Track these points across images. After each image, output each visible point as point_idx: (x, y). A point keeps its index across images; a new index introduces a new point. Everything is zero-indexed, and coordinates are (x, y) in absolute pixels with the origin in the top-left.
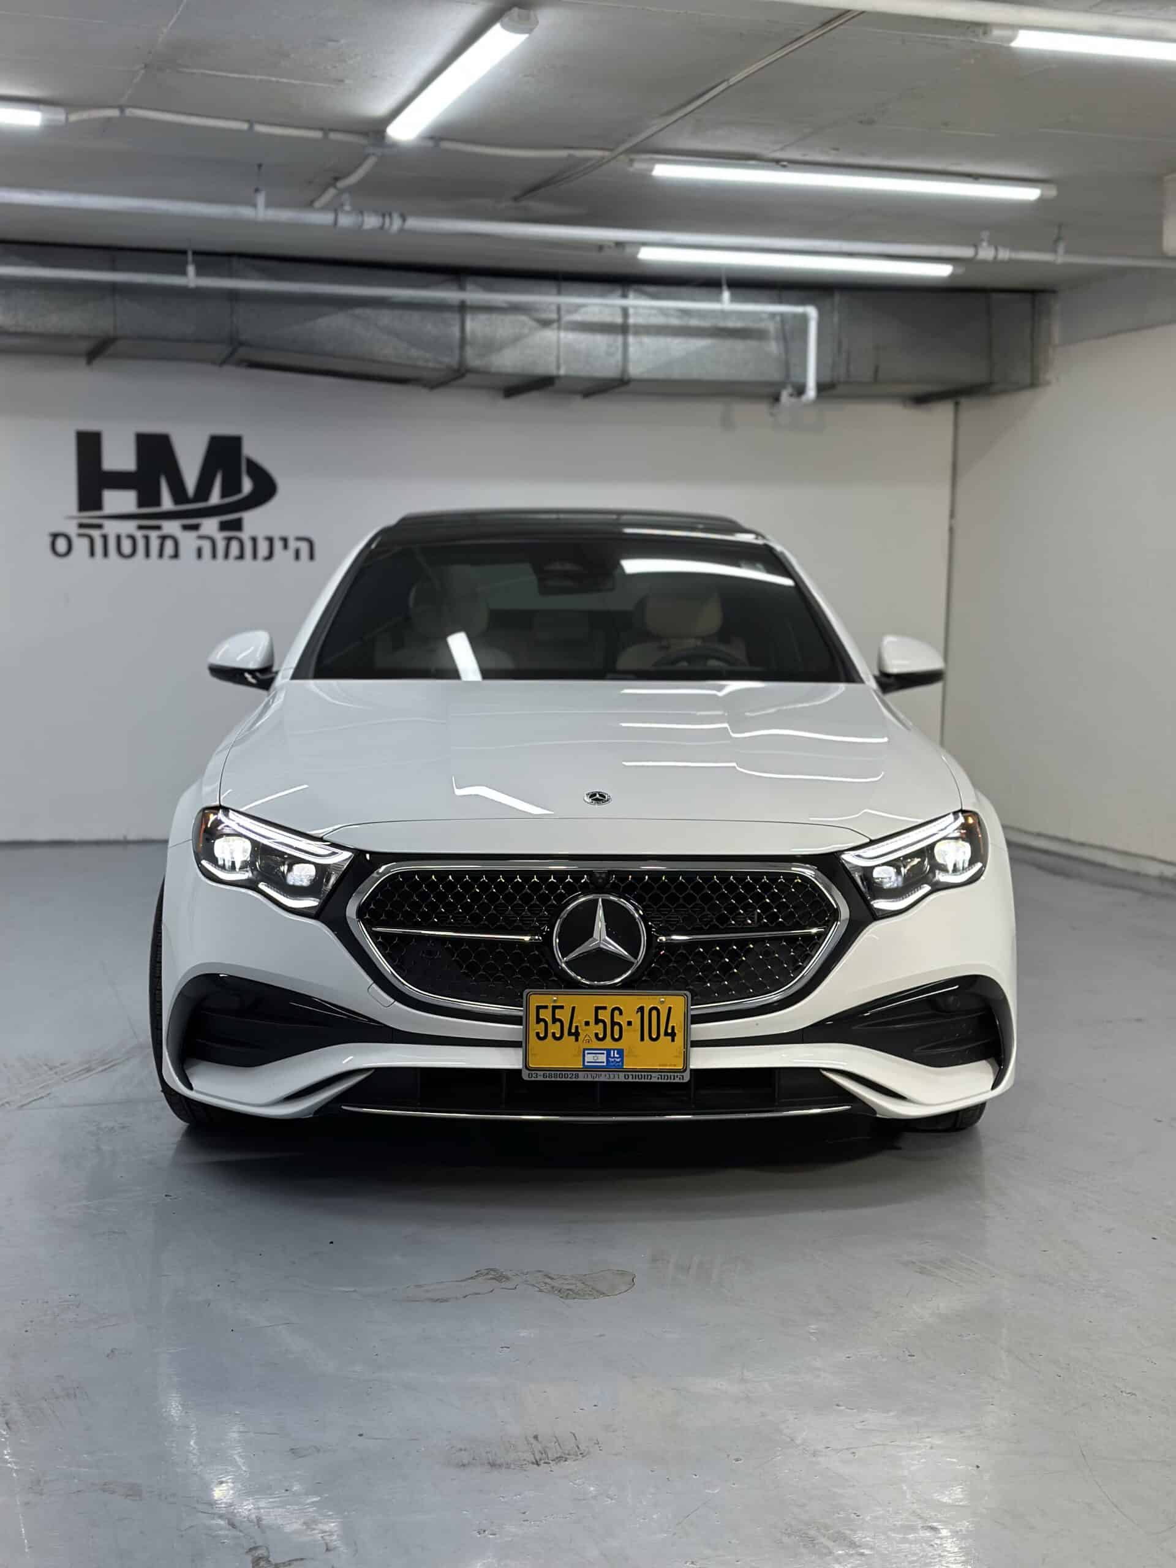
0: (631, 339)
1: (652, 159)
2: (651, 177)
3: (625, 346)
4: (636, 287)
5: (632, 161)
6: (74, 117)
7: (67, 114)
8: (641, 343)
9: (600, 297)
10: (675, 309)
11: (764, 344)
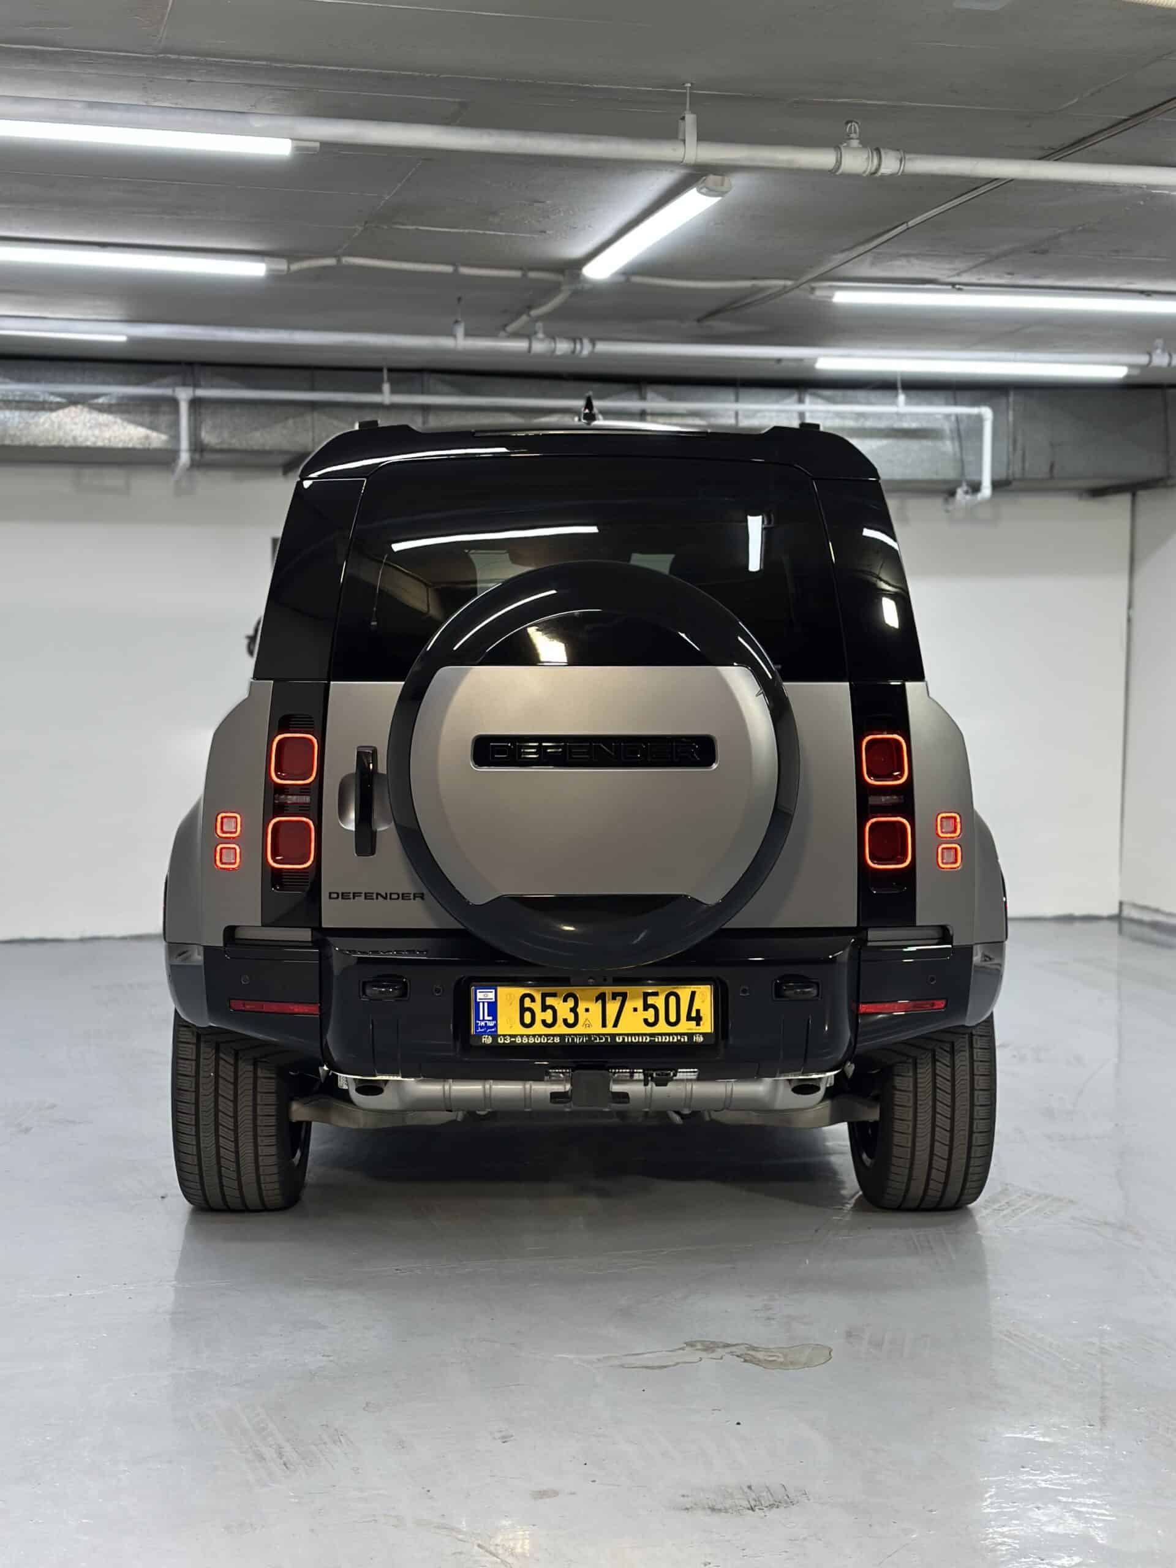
1: (831, 287)
2: (831, 302)
4: (812, 391)
5: (813, 289)
6: (295, 267)
7: (289, 263)
9: (777, 402)
10: (851, 413)
11: (939, 444)
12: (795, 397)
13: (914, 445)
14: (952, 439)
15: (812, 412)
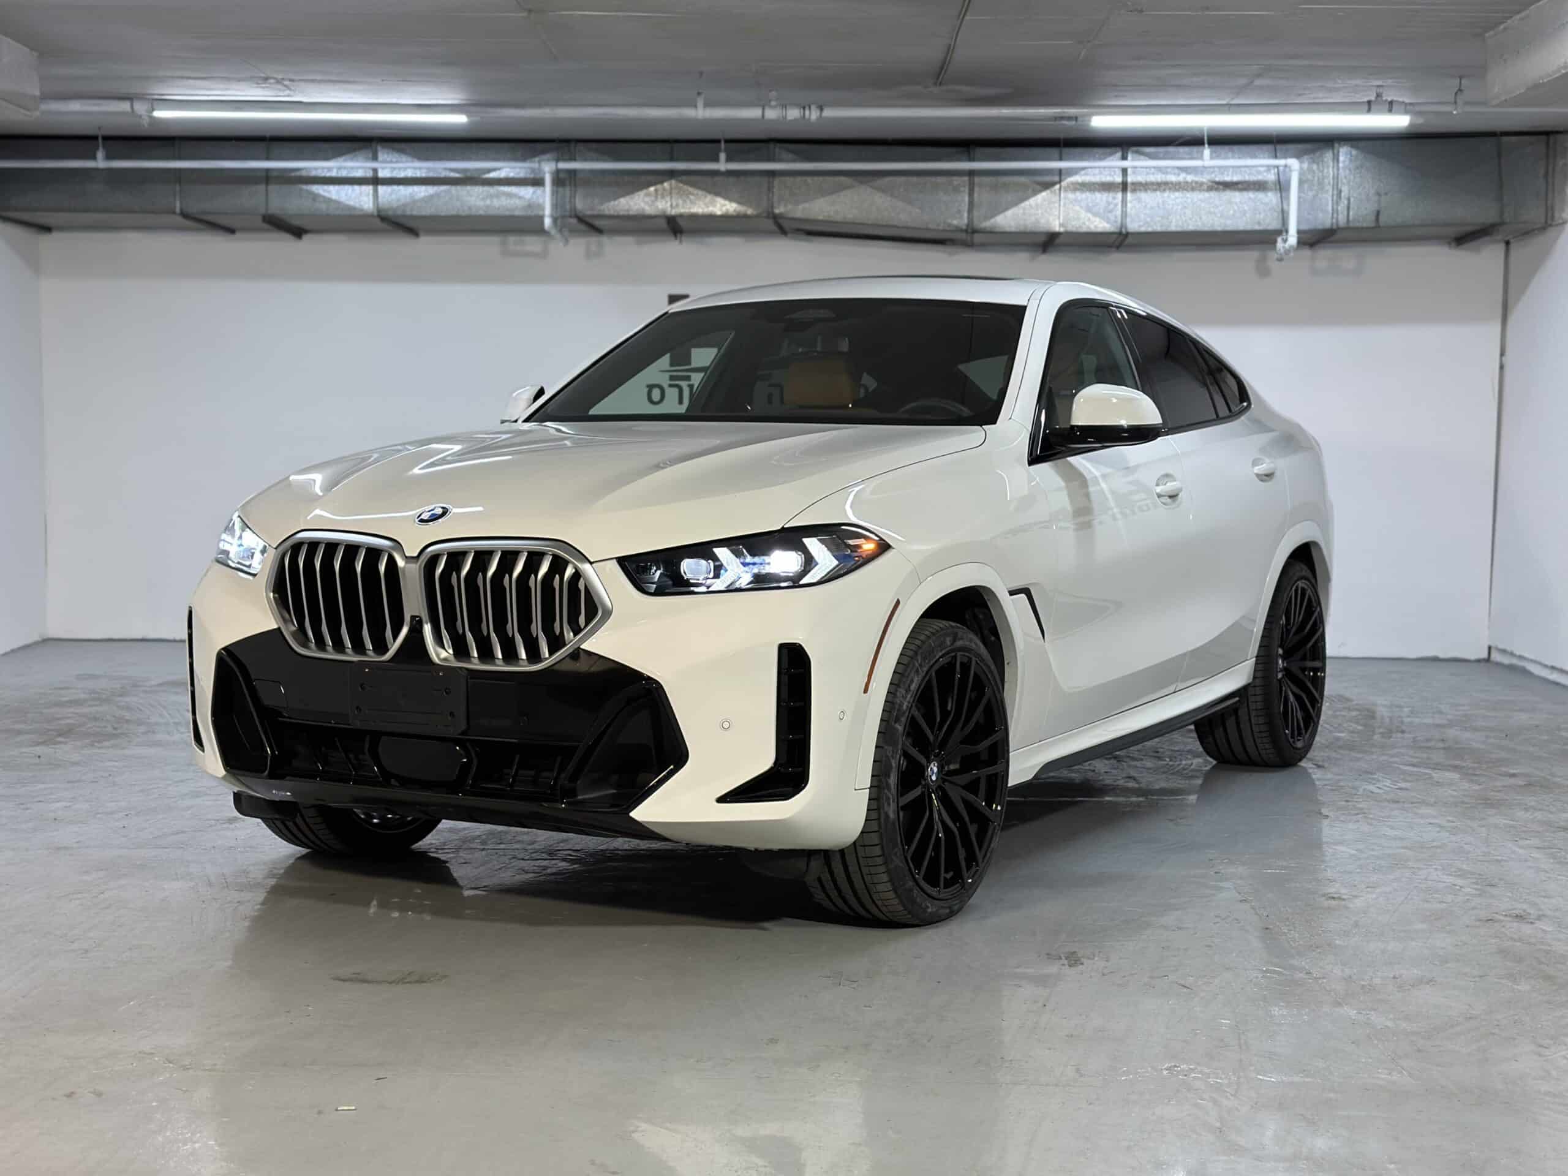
0: (1129, 196)
3: (1124, 202)
4: (1135, 149)
8: (1139, 200)
9: (1100, 159)
10: (1174, 168)
11: (1260, 195)
12: (1119, 154)
13: (1237, 196)
14: (1276, 189)
15: (1135, 167)
